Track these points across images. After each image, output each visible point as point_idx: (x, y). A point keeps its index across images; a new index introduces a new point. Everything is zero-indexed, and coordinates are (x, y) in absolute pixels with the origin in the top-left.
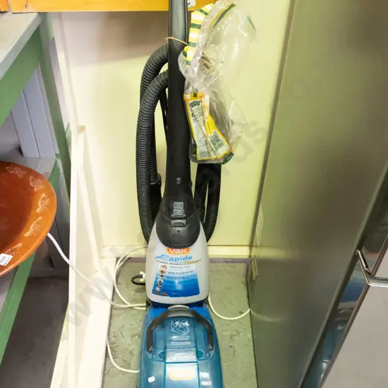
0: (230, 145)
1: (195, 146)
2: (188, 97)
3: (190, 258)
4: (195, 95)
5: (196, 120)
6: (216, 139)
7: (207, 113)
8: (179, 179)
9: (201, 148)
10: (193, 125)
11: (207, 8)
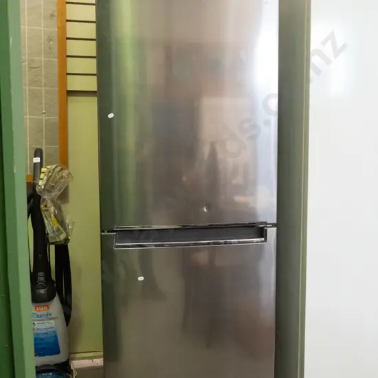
0: (66, 233)
1: (48, 234)
2: (42, 206)
3: (50, 314)
4: (46, 206)
5: (47, 219)
6: (58, 230)
7: (52, 216)
8: (40, 256)
9: (51, 235)
10: (46, 221)
11: (49, 167)
